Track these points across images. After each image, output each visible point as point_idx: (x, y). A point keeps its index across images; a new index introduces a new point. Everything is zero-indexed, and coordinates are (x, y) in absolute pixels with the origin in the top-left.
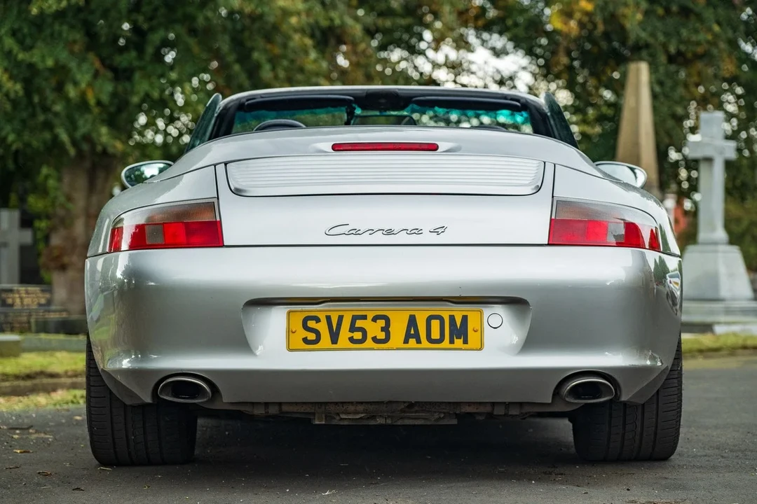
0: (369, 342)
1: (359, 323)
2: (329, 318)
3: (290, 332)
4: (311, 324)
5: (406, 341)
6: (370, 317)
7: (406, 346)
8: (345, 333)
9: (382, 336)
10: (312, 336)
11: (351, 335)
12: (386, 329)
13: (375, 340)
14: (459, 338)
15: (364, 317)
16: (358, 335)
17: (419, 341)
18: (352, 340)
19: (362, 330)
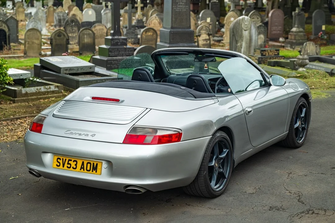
0: (71, 169)
1: (70, 162)
2: (63, 159)
3: (54, 162)
4: (59, 160)
5: (81, 170)
6: (73, 161)
7: (81, 171)
8: (66, 165)
9: (75, 167)
10: (58, 164)
12: (76, 165)
13: (73, 168)
14: (94, 170)
15: (71, 160)
16: (69, 166)
17: (84, 170)
18: (67, 167)
19: (70, 164)
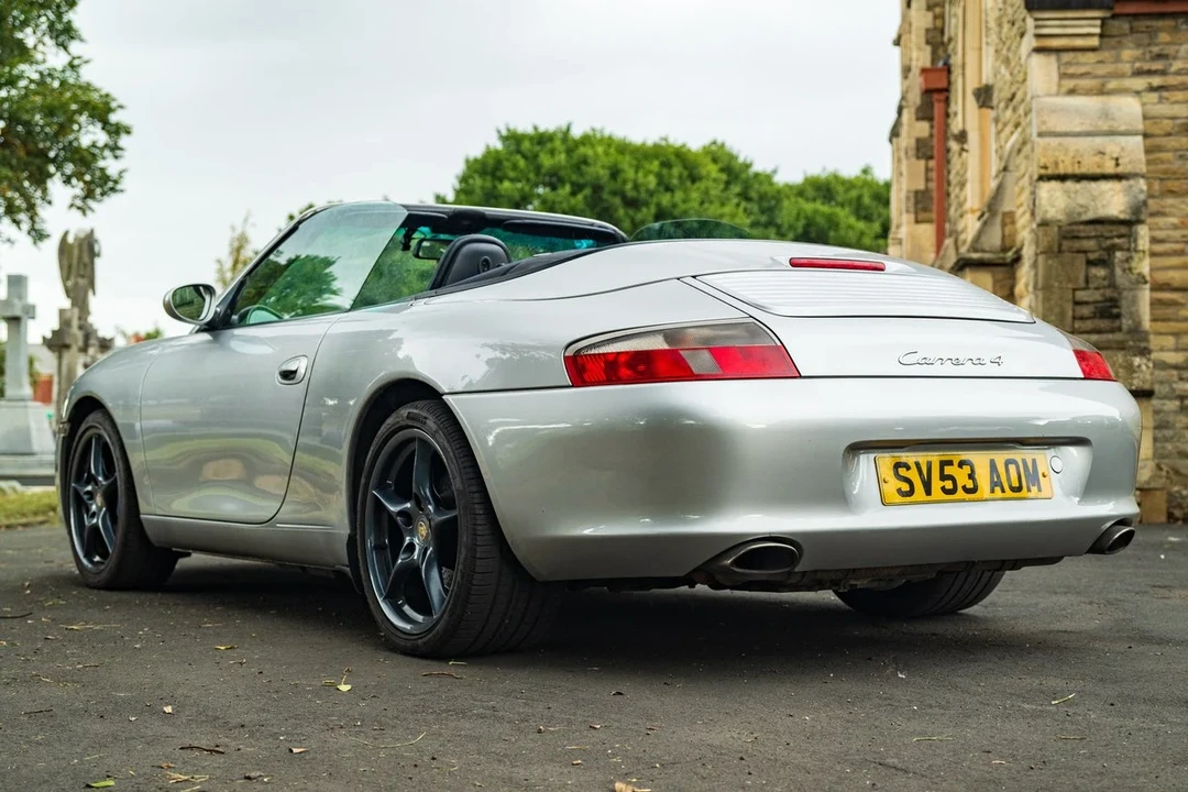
0: (960, 494)
1: (948, 470)
2: (917, 464)
3: (880, 481)
4: (902, 471)
5: (993, 491)
6: (956, 463)
7: (993, 496)
8: (937, 484)
9: (970, 485)
10: (905, 487)
11: (942, 484)
12: (971, 476)
13: (965, 490)
14: (1034, 485)
15: (950, 463)
16: (949, 485)
17: (1003, 490)
18: (944, 490)
19: (951, 478)
